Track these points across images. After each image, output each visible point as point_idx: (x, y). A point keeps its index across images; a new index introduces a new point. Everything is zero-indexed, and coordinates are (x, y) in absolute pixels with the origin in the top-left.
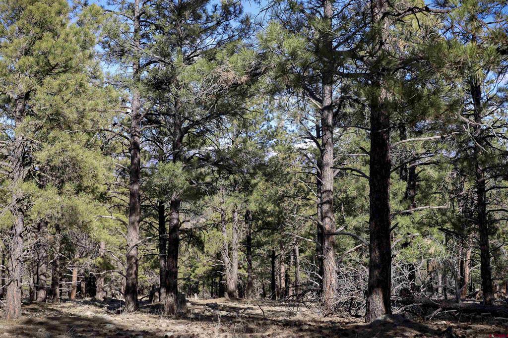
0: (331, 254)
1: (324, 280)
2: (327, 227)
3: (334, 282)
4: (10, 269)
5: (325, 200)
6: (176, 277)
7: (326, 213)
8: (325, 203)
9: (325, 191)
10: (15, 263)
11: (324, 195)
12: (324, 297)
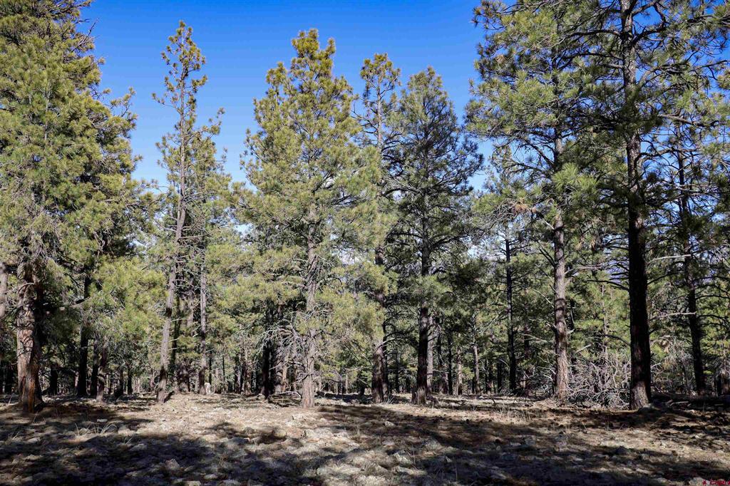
0: (564, 353)
1: (558, 375)
2: (561, 330)
3: (566, 377)
4: (306, 365)
5: (558, 307)
6: (426, 373)
7: (560, 318)
8: (559, 309)
9: (559, 300)
10: (310, 361)
11: (558, 303)
12: (558, 390)
